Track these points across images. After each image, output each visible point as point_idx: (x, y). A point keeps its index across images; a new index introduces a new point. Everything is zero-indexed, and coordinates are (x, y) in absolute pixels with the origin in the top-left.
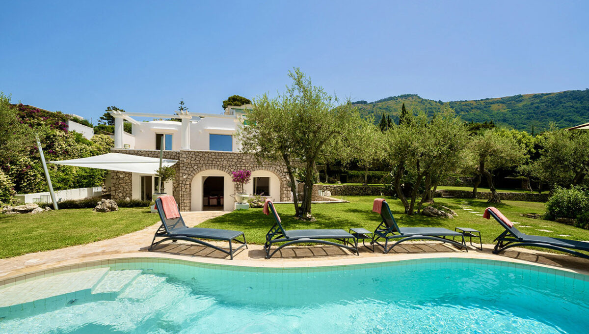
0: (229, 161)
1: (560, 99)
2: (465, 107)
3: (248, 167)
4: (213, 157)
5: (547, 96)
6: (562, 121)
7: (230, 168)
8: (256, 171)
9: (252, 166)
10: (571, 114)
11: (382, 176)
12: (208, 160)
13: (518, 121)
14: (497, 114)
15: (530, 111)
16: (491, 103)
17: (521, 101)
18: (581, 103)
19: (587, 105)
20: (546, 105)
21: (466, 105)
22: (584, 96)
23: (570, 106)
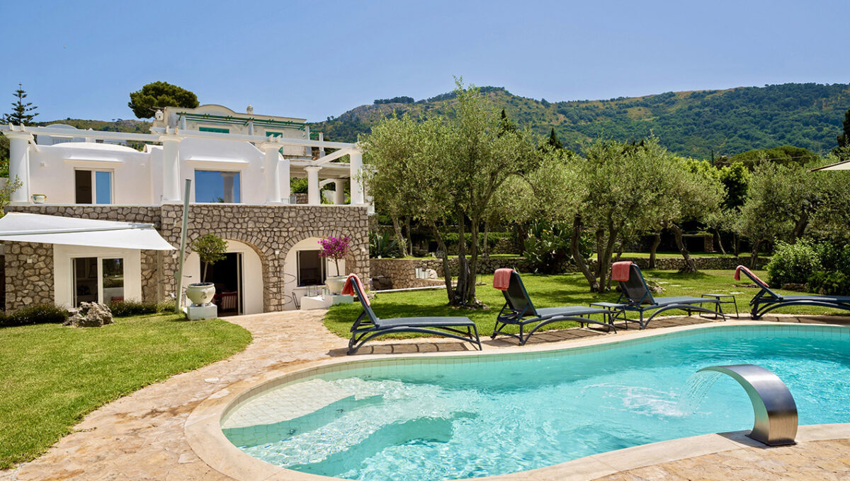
0: (258, 222)
1: (730, 101)
2: (586, 111)
3: (292, 232)
4: (229, 215)
5: (711, 95)
6: (735, 137)
7: (260, 236)
8: (308, 239)
9: (300, 229)
10: (748, 127)
11: (498, 240)
12: (220, 221)
13: (672, 138)
14: (638, 125)
15: (689, 120)
16: (628, 106)
17: (673, 103)
18: (760, 107)
19: (768, 112)
20: (711, 111)
21: (587, 109)
22: (764, 97)
23: (745, 113)
